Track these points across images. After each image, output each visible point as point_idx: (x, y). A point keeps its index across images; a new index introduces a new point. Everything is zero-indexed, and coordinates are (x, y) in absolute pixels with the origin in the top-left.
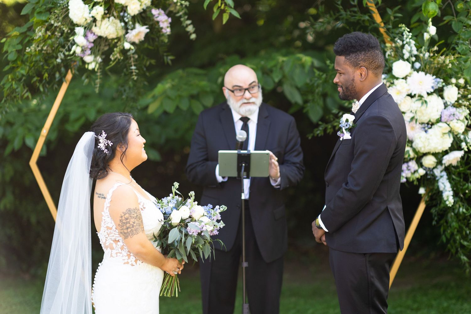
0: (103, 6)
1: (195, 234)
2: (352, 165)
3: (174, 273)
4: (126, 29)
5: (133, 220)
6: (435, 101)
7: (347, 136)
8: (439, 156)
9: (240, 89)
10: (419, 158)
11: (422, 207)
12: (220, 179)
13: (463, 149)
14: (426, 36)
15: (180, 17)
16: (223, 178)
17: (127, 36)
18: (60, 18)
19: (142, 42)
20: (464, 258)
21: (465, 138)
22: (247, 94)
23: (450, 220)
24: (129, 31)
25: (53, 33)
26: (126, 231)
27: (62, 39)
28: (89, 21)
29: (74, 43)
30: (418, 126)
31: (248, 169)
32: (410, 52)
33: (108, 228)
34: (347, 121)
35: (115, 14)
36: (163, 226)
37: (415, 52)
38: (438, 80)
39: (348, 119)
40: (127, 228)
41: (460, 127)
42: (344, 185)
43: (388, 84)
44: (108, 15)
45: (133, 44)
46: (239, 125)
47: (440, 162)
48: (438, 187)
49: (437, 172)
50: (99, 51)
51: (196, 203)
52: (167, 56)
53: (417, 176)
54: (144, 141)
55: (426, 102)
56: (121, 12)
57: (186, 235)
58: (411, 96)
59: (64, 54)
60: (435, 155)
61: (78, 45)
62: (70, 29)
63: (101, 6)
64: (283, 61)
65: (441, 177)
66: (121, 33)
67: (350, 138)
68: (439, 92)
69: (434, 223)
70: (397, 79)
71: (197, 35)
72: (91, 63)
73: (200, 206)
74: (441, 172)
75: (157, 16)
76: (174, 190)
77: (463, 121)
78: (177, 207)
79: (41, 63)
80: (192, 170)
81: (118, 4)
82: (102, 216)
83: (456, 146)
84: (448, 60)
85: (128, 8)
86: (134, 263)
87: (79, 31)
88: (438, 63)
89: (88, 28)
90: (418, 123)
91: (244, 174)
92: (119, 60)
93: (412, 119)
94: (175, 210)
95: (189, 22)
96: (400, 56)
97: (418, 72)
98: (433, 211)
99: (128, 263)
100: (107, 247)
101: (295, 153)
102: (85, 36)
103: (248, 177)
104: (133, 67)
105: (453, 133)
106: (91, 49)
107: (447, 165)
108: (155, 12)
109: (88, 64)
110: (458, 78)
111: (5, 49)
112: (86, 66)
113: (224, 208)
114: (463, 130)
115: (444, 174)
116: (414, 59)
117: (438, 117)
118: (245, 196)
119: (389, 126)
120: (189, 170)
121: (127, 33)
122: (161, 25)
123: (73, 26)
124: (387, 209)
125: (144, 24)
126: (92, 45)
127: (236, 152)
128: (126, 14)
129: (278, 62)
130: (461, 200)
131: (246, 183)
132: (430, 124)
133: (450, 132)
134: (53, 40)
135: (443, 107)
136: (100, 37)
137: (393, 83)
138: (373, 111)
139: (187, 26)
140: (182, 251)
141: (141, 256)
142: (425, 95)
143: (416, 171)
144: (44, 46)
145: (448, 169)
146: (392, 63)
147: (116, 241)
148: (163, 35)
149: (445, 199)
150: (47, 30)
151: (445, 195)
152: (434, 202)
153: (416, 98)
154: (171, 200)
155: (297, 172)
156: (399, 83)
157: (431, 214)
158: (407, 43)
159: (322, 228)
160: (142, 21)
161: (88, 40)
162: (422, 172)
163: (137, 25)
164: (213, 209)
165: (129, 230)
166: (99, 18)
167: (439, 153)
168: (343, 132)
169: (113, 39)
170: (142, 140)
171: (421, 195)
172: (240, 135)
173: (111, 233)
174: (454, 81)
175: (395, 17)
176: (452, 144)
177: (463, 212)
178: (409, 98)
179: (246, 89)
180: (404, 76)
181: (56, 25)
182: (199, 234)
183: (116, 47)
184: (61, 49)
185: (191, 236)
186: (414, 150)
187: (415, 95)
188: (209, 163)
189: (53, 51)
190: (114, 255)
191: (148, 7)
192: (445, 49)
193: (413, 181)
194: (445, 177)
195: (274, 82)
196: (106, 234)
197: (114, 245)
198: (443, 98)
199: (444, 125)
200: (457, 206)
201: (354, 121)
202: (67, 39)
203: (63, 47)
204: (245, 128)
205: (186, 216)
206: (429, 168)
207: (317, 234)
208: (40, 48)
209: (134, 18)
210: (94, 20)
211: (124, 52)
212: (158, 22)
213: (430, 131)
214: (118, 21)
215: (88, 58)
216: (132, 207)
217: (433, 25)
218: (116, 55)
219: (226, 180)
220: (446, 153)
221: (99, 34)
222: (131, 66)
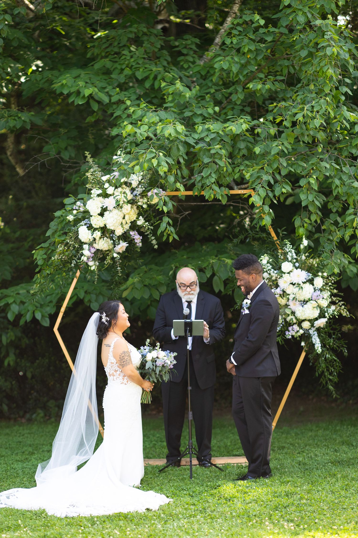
0: (100, 231)
1: (161, 365)
2: (250, 327)
3: (148, 390)
4: (114, 245)
5: (126, 357)
6: (308, 287)
7: (247, 312)
8: (312, 321)
9: (185, 285)
10: (300, 323)
11: (303, 355)
12: (173, 337)
13: (326, 317)
14: (302, 247)
15: (148, 235)
16: (176, 337)
17: (115, 249)
18: (73, 239)
19: (123, 252)
20: (331, 387)
21: (327, 310)
22: (188, 289)
23: (321, 362)
24: (116, 246)
25: (68, 248)
26: (123, 363)
27: (74, 252)
28: (91, 241)
29: (82, 255)
30: (298, 303)
31: (191, 331)
32: (292, 256)
33: (112, 363)
34: (247, 303)
35: (107, 235)
36: (142, 362)
37: (295, 256)
38: (309, 274)
39: (247, 302)
40: (124, 362)
41: (324, 303)
42: (246, 338)
43: (279, 277)
44: (103, 236)
45: (118, 253)
46: (185, 305)
47: (312, 326)
48: (312, 340)
49: (311, 332)
50: (97, 257)
51: (161, 349)
52: (139, 260)
53: (299, 334)
54: (128, 315)
55: (302, 288)
56: (111, 234)
57: (156, 366)
58: (293, 284)
59: (76, 261)
60: (310, 321)
61: (85, 256)
62: (79, 245)
63: (99, 231)
64: (213, 262)
65: (314, 335)
66: (111, 247)
67: (249, 312)
68: (311, 281)
69: (311, 364)
70: (284, 273)
71: (158, 246)
72: (93, 266)
73: (162, 352)
74: (314, 331)
75: (133, 236)
76: (147, 344)
77: (327, 299)
78: (150, 352)
79: (61, 267)
80: (157, 332)
81: (109, 229)
82: (109, 356)
83: (322, 315)
84: (315, 262)
85: (116, 231)
86: (126, 383)
87: (86, 247)
88: (310, 263)
89: (91, 244)
90: (297, 301)
91: (189, 334)
92: (110, 264)
93: (294, 298)
94: (148, 353)
95: (153, 238)
96: (286, 259)
97: (297, 269)
98: (310, 356)
99: (123, 383)
100: (110, 375)
101: (220, 322)
102: (89, 250)
103: (191, 336)
104: (119, 268)
105: (320, 308)
106: (92, 257)
107: (317, 327)
108: (132, 233)
109: (91, 266)
110: (323, 272)
111: (35, 258)
112: (90, 268)
113: (175, 354)
114: (327, 305)
115: (316, 333)
116: (295, 261)
117: (310, 297)
118: (189, 347)
119: (270, 305)
120: (154, 332)
121: (115, 247)
122: (136, 241)
123: (82, 244)
124: (271, 352)
125: (125, 241)
126: (93, 255)
127: (183, 320)
128: (114, 236)
129: (210, 263)
130: (328, 350)
131: (190, 339)
132: (305, 302)
133: (318, 306)
134: (69, 252)
135: (313, 290)
136: (98, 250)
137: (282, 276)
138: (261, 297)
139: (152, 240)
140: (153, 375)
141: (131, 378)
142: (302, 284)
143: (298, 331)
144: (63, 256)
145: (318, 330)
146: (281, 263)
147: (116, 371)
148: (137, 247)
149: (316, 349)
150: (65, 246)
151: (316, 346)
152: (311, 351)
153: (296, 285)
154: (146, 349)
155: (220, 334)
156: (285, 276)
157: (309, 358)
158: (289, 251)
159: (233, 363)
160: (124, 239)
161: (90, 252)
162: (301, 332)
163: (121, 241)
164: (170, 353)
165: (125, 363)
166: (97, 238)
167: (312, 320)
168: (244, 310)
169: (106, 251)
170: (126, 315)
171: (302, 346)
172: (186, 311)
173: (113, 366)
174: (320, 274)
175: (283, 234)
176: (319, 314)
177: (328, 357)
178: (292, 285)
179: (188, 286)
180: (288, 271)
181: (70, 243)
182: (163, 366)
183: (108, 256)
184: (74, 258)
185: (158, 366)
186: (296, 318)
187: (295, 283)
188: (167, 328)
189: (69, 259)
190: (115, 379)
191: (128, 230)
192: (313, 255)
193: (297, 338)
194: (316, 335)
195: (207, 277)
196: (110, 367)
197: (115, 373)
198: (313, 285)
199: (314, 302)
200: (325, 353)
201: (251, 304)
202: (77, 251)
203: (75, 256)
204: (189, 306)
205: (155, 356)
206: (306, 329)
207: (229, 366)
208: (60, 257)
209: (119, 237)
210: (95, 239)
211: (113, 258)
212: (134, 239)
213: (305, 306)
214: (109, 240)
215: (91, 263)
216: (126, 350)
217: (306, 239)
218: (108, 261)
219: (177, 338)
220: (316, 319)
221: (97, 248)
222: (118, 267)
